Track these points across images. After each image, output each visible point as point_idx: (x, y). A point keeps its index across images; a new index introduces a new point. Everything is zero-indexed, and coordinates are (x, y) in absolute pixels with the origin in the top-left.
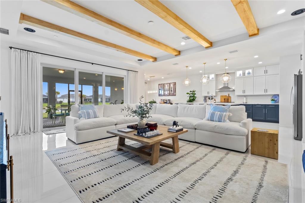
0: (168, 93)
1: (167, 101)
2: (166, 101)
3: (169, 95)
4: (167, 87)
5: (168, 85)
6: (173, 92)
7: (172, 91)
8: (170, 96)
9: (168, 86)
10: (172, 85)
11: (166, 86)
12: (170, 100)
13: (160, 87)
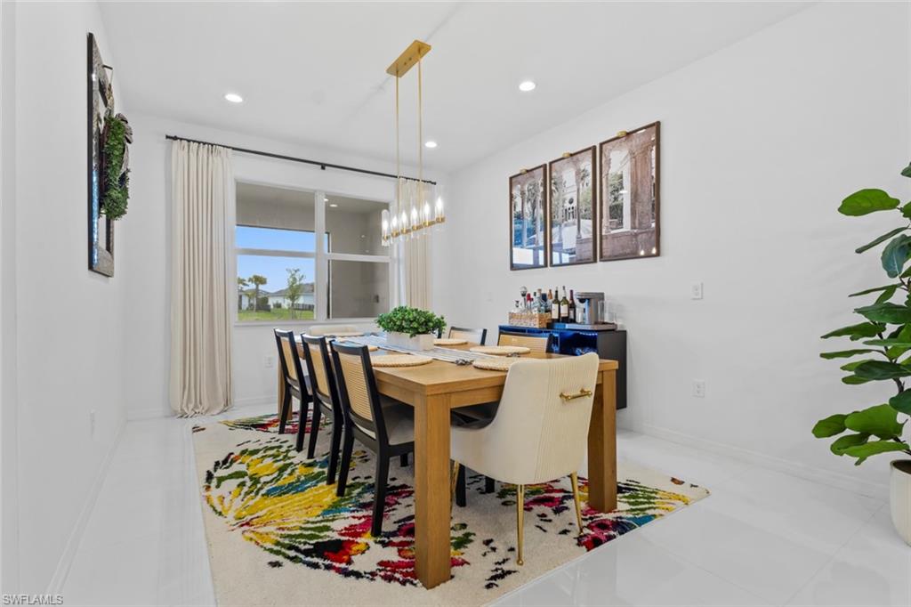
0: (587, 234)
1: (572, 306)
2: (564, 310)
3: (596, 252)
4: (572, 189)
5: (587, 165)
6: (627, 226)
7: (616, 211)
8: (599, 264)
9: (581, 176)
10: (619, 162)
11: (568, 175)
12: (601, 296)
13: (518, 200)
